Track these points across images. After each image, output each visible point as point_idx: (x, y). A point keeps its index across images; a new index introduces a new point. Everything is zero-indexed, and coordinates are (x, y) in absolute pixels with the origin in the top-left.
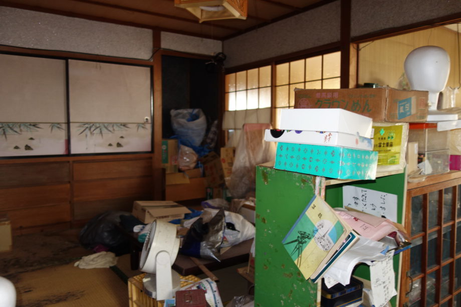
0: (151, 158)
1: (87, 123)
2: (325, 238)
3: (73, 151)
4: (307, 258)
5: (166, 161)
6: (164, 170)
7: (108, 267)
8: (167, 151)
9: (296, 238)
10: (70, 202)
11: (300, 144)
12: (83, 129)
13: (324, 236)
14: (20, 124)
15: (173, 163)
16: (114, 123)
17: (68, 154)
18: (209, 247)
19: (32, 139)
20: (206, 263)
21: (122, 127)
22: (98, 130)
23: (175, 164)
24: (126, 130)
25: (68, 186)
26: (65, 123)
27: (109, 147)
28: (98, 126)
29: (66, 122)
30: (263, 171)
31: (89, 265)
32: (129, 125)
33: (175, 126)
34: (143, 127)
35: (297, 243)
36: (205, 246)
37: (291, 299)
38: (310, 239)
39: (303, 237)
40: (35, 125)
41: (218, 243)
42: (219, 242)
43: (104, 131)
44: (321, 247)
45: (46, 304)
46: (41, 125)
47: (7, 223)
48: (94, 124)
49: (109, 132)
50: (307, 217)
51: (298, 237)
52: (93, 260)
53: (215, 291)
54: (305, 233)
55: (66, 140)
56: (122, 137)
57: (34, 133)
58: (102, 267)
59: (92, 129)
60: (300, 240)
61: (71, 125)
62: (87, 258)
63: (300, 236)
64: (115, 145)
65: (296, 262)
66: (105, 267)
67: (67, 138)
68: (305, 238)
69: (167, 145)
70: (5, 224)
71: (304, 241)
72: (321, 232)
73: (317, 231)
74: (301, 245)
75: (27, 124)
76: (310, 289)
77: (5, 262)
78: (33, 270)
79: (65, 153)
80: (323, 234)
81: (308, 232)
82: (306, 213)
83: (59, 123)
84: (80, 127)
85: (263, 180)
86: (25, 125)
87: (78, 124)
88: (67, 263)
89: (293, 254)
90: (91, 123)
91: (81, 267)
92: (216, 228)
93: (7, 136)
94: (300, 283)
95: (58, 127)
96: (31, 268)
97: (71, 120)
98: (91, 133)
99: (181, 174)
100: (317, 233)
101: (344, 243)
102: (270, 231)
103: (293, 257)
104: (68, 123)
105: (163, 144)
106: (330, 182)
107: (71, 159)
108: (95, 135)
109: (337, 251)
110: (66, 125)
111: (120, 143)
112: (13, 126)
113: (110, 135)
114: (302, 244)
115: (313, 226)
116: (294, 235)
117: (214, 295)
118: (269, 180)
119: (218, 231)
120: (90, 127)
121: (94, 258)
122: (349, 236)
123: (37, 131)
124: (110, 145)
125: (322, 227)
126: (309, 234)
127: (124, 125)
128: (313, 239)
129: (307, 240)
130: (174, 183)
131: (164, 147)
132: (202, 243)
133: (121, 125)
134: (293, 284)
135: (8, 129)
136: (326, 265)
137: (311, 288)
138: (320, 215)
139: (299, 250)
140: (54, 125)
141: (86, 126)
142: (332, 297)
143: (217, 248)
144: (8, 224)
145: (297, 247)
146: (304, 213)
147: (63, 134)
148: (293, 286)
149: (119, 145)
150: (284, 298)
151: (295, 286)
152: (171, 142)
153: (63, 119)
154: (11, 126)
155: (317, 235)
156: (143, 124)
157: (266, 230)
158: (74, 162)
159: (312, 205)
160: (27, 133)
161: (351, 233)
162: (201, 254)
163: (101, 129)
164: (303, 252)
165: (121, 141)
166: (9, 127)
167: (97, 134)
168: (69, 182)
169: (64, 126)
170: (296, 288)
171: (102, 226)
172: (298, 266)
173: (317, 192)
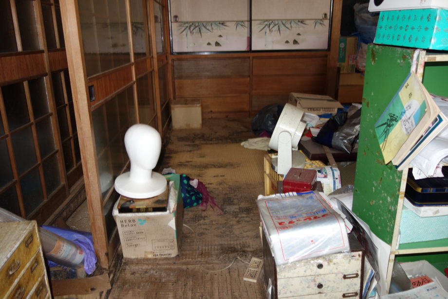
0: (326, 56)
1: (267, 20)
2: (410, 121)
3: (253, 48)
4: (391, 142)
5: (343, 60)
6: (339, 69)
7: (266, 150)
8: (344, 49)
9: (386, 121)
10: (249, 94)
11: (400, 10)
12: (264, 26)
13: (409, 118)
14: (212, 23)
15: (351, 62)
16: (291, 20)
17: (250, 51)
18: (341, 138)
19: (220, 36)
20: (335, 152)
21: (299, 23)
22: (276, 27)
23: (352, 64)
24: (304, 27)
25: (248, 79)
26: (248, 21)
27: (286, 44)
28: (276, 23)
29: (249, 19)
30: (372, 50)
31: (253, 146)
32: (307, 22)
33: (358, 21)
34: (321, 24)
35: (386, 125)
36: (338, 137)
37: (381, 186)
38: (397, 121)
39: (392, 120)
40: (223, 23)
41: (352, 135)
42: (354, 135)
43: (282, 28)
44: (404, 130)
45: (211, 167)
46: (228, 24)
47: (198, 105)
48: (273, 21)
49: (287, 29)
50: (399, 97)
51: (388, 119)
52: (255, 143)
53: (336, 179)
54: (394, 115)
55: (248, 37)
56: (299, 34)
57: (222, 31)
58: (261, 149)
59: (271, 26)
60: (389, 123)
61: (253, 22)
62: (251, 140)
63: (389, 118)
64: (291, 42)
65: (381, 146)
66: (263, 149)
67: (249, 36)
68: (393, 121)
69: (345, 43)
70: (197, 106)
71: (391, 124)
72: (408, 114)
73: (405, 113)
74: (388, 128)
75: (217, 23)
76: (396, 178)
77: (195, 135)
78: (211, 144)
79: (247, 50)
80: (408, 117)
81: (397, 114)
82: (400, 93)
83: (242, 21)
84: (260, 24)
85: (371, 59)
86: (215, 24)
87: (258, 22)
88: (237, 143)
89: (380, 137)
90: (270, 20)
91: (245, 147)
92: (353, 122)
93: (202, 34)
94: (389, 171)
95: (242, 25)
96: (210, 142)
97: (253, 18)
98: (270, 30)
99: (359, 75)
100: (405, 115)
101: (430, 128)
102: (371, 116)
103: (380, 141)
104: (251, 21)
105: (340, 42)
106: (435, 58)
107: (251, 55)
108: (273, 32)
109: (422, 136)
110: (249, 23)
111: (297, 40)
112: (206, 24)
113: (288, 32)
114: (390, 127)
115: (402, 107)
116: (385, 118)
117: (334, 182)
118: (376, 59)
119: (355, 124)
120: (269, 24)
121: (257, 141)
122: (436, 120)
123: (225, 29)
124: (287, 42)
125: (410, 108)
126: (397, 117)
127: (302, 22)
128: (399, 122)
129: (394, 122)
130: (349, 84)
131: (342, 45)
132: (335, 133)
133: (299, 21)
134: (383, 171)
135: (203, 27)
136: (410, 151)
137: (397, 176)
138: (410, 95)
139: (386, 133)
140: (239, 23)
141: (266, 23)
142: (422, 191)
143: (350, 140)
144: (199, 107)
145: (385, 130)
146: (398, 94)
147: (245, 31)
148: (383, 173)
149: (295, 42)
150: (375, 184)
151: (385, 173)
152: (350, 40)
153: (245, 17)
154: (205, 25)
155: (404, 118)
156: (321, 20)
157: (369, 115)
158: (254, 58)
159: (406, 84)
160: (217, 31)
161: (439, 116)
162: (333, 143)
163: (279, 26)
164: (389, 135)
165: (298, 38)
166: (204, 26)
167: (275, 31)
168: (249, 76)
169: (247, 24)
170: (385, 176)
171: (267, 116)
172: (382, 150)
173: (413, 69)
